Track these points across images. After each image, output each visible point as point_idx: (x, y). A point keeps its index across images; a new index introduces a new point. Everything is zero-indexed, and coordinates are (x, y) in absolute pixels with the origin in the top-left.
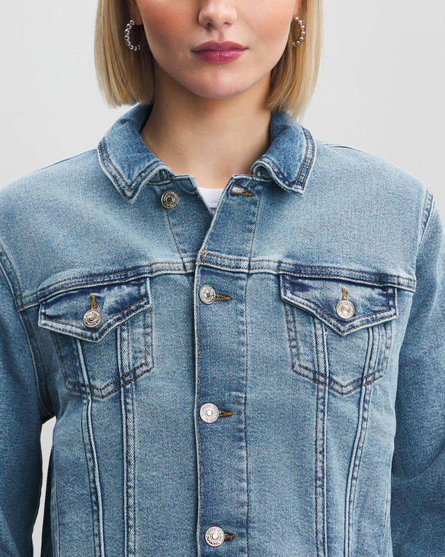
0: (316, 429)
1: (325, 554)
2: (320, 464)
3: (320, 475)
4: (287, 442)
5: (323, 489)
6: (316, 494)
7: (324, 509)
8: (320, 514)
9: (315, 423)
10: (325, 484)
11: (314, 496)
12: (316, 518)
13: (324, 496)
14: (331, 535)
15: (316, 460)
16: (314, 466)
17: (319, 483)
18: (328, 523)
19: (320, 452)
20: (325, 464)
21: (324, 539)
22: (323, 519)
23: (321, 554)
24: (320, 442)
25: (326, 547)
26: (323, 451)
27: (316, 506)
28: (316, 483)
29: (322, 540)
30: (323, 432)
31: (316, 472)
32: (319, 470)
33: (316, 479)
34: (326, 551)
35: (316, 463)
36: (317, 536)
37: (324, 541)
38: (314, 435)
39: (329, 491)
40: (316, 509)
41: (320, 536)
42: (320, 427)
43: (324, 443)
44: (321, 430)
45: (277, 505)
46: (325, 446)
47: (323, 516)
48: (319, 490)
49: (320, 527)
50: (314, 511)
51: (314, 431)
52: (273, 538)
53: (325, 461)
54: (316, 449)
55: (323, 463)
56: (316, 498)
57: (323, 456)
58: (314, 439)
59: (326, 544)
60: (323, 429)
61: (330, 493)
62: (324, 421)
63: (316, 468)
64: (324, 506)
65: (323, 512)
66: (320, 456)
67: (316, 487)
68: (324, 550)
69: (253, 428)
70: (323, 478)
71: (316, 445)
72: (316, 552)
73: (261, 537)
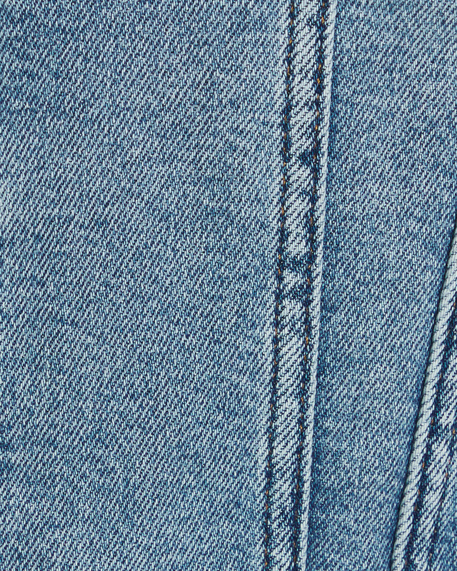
0: (289, 60)
1: (295, 554)
2: (298, 206)
3: (297, 248)
4: (168, 118)
5: (307, 303)
6: (276, 324)
7: (305, 380)
8: (289, 405)
9: (283, 38)
10: (318, 282)
11: (269, 332)
12: (273, 418)
13: (308, 330)
14: (329, 481)
15: (285, 188)
16: (274, 211)
17: (292, 279)
18: (321, 433)
19: (303, 157)
20: (322, 202)
21: (297, 496)
22: (301, 422)
23: (281, 555)
24: (302, 117)
25: (304, 527)
26: (316, 151)
27: (276, 369)
28: (280, 278)
29: (289, 504)
30: (319, 75)
31: (283, 235)
32: (295, 226)
33: (281, 265)
34: (303, 543)
35: (282, 201)
36: (269, 485)
37: (297, 506)
38: (280, 87)
39: (334, 309)
40: (274, 381)
41: (284, 487)
42: (305, 52)
43: (319, 120)
44: (312, 66)
45: (107, 375)
46: (325, 131)
47: (303, 409)
48: (292, 308)
49: (284, 452)
50: (263, 391)
51: (281, 69)
52: (85, 508)
53: (322, 191)
54: (287, 143)
55: (314, 200)
56: (276, 340)
57: (316, 171)
58: (280, 103)
59: (305, 517)
60: (321, 60)
61: (338, 317)
62: (322, 27)
63: (283, 218)
64: (307, 371)
65: (303, 393)
66: (301, 174)
67: (279, 297)
68: (295, 539)
69: (25, 57)
70: (311, 258)
71: (285, 127)
72: (258, 550)
73: (32, 507)
